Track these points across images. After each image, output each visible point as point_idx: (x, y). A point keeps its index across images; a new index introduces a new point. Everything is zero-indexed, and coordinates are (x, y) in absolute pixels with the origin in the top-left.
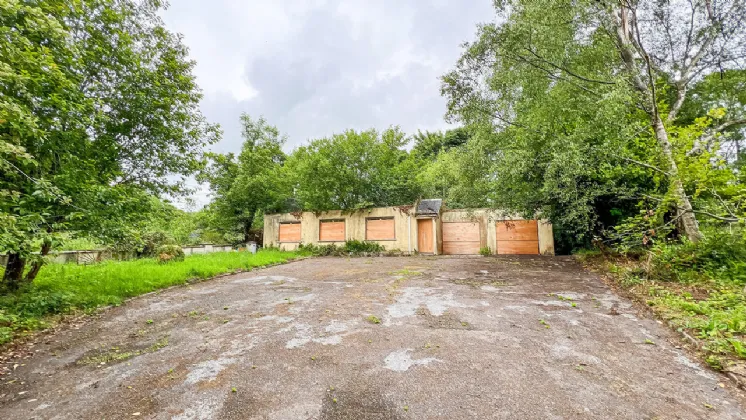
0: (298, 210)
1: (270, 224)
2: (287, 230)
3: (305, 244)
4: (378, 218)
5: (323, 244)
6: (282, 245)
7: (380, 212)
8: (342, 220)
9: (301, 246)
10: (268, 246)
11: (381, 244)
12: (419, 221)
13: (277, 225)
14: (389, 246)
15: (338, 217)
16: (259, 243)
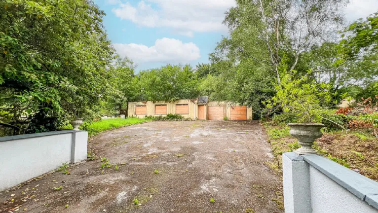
0: (145, 100)
1: (132, 106)
2: (139, 109)
3: (148, 116)
4: (181, 105)
5: (156, 116)
6: (138, 116)
7: (182, 102)
8: (166, 105)
9: (146, 116)
10: (131, 116)
11: (182, 115)
12: (199, 106)
13: (135, 107)
14: (186, 117)
15: (163, 103)
16: (126, 115)
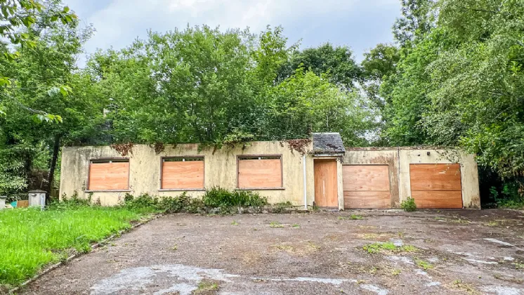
0: (125, 141)
1: (73, 162)
2: (100, 171)
3: (136, 195)
4: (256, 158)
5: (167, 195)
6: (95, 198)
7: (261, 148)
8: (202, 158)
9: (129, 198)
10: (69, 197)
11: (262, 194)
12: (316, 162)
13: (85, 163)
14: (274, 198)
15: (194, 152)
16: (51, 192)
